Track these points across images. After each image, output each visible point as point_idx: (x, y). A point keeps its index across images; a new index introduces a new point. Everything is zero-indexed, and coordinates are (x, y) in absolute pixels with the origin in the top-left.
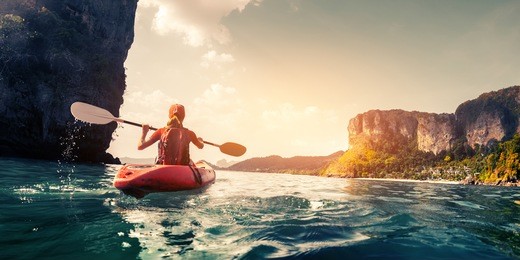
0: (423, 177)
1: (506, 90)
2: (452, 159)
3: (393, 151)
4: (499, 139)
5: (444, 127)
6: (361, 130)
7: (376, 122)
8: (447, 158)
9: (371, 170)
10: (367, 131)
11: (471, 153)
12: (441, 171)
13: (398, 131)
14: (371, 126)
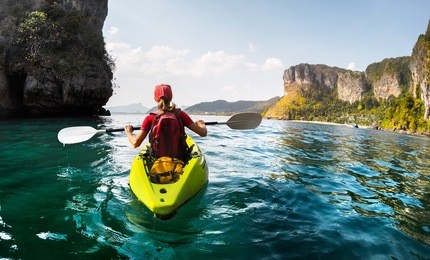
0: (342, 122)
1: (402, 59)
2: (363, 108)
3: (319, 99)
4: (397, 95)
5: (357, 81)
6: (294, 80)
7: (306, 74)
8: (360, 107)
9: (303, 114)
10: (298, 81)
11: (377, 104)
12: (355, 117)
13: (323, 82)
14: (302, 77)
